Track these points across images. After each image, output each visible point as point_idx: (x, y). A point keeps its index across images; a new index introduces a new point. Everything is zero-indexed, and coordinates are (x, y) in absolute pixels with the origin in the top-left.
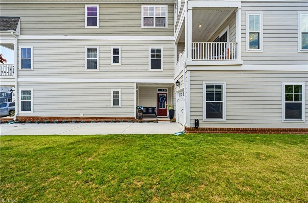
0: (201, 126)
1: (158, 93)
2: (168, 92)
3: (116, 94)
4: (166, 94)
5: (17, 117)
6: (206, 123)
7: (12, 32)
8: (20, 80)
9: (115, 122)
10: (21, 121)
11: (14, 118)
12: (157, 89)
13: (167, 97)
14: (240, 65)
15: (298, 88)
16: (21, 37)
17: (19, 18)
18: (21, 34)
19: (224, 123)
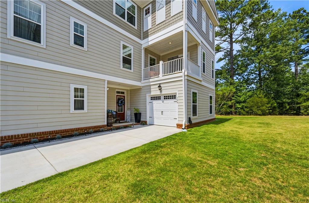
1: (117, 95)
2: (125, 95)
3: (79, 92)
4: (124, 96)
12: (117, 90)
13: (124, 100)
19: (197, 119)
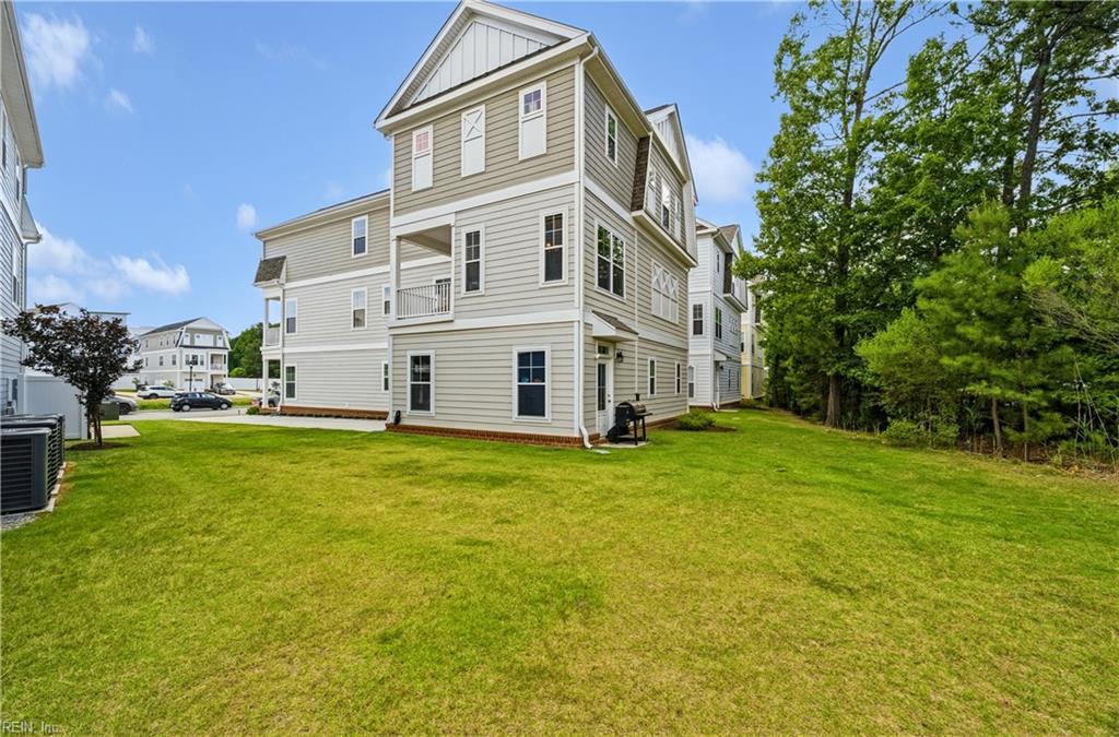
0: (404, 422)
5: (282, 407)
6: (412, 418)
7: (275, 281)
8: (286, 350)
9: (357, 418)
10: (285, 412)
11: (278, 409)
15: (539, 357)
16: (288, 286)
17: (284, 258)
18: (287, 281)
19: (432, 418)
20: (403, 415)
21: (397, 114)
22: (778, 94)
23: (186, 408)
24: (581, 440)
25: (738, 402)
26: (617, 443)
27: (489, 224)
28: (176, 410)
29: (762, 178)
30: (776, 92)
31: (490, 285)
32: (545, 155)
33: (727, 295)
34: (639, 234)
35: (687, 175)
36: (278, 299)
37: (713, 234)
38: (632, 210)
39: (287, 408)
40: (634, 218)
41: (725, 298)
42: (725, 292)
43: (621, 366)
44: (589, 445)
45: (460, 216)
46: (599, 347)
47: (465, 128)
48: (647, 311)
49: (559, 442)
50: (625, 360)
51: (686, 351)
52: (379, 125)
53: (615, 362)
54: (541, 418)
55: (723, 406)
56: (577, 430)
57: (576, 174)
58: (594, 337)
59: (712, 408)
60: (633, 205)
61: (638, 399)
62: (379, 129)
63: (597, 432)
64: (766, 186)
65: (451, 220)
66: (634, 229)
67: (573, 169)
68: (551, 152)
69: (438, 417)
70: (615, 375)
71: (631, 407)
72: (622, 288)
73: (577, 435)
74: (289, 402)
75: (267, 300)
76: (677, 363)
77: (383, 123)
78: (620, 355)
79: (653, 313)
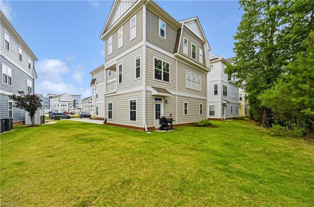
0: (107, 122)
7: (94, 85)
8: (97, 102)
14: (116, 92)
16: (97, 86)
17: (96, 79)
18: (97, 84)
19: (112, 121)
20: (107, 120)
21: (105, 33)
22: (241, 7)
23: (83, 117)
24: (144, 129)
25: (235, 118)
26: (162, 130)
27: (124, 62)
28: (81, 118)
29: (236, 38)
30: (240, 6)
31: (124, 81)
32: (136, 38)
33: (229, 81)
34: (178, 61)
35: (205, 41)
36: (95, 89)
37: (221, 60)
38: (174, 53)
39: (97, 118)
40: (175, 56)
41: (229, 82)
42: (228, 80)
43: (166, 105)
44: (147, 130)
45: (118, 61)
46: (155, 98)
47: (119, 34)
48: (184, 87)
49: (139, 129)
50: (168, 103)
51: (206, 100)
52: (101, 38)
53: (164, 103)
54: (135, 121)
55: (226, 119)
56: (143, 126)
57: (143, 43)
58: (152, 95)
59: (221, 119)
60: (174, 52)
61: (171, 116)
62: (101, 39)
63: (154, 126)
64: (237, 41)
65: (115, 62)
66: (176, 60)
67: (142, 41)
68: (137, 36)
69: (114, 120)
70: (164, 108)
71: (165, 118)
72: (169, 79)
73: (143, 127)
74: (97, 116)
75: (93, 90)
76: (200, 104)
77: (102, 37)
78: (166, 101)
79: (186, 87)
